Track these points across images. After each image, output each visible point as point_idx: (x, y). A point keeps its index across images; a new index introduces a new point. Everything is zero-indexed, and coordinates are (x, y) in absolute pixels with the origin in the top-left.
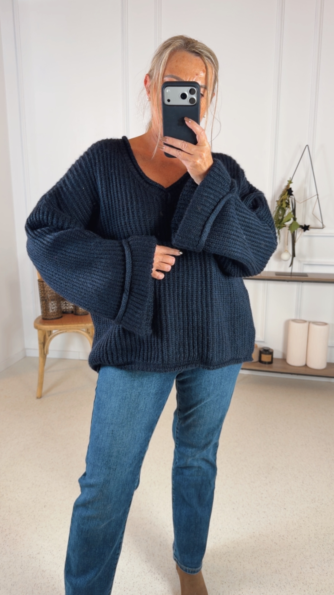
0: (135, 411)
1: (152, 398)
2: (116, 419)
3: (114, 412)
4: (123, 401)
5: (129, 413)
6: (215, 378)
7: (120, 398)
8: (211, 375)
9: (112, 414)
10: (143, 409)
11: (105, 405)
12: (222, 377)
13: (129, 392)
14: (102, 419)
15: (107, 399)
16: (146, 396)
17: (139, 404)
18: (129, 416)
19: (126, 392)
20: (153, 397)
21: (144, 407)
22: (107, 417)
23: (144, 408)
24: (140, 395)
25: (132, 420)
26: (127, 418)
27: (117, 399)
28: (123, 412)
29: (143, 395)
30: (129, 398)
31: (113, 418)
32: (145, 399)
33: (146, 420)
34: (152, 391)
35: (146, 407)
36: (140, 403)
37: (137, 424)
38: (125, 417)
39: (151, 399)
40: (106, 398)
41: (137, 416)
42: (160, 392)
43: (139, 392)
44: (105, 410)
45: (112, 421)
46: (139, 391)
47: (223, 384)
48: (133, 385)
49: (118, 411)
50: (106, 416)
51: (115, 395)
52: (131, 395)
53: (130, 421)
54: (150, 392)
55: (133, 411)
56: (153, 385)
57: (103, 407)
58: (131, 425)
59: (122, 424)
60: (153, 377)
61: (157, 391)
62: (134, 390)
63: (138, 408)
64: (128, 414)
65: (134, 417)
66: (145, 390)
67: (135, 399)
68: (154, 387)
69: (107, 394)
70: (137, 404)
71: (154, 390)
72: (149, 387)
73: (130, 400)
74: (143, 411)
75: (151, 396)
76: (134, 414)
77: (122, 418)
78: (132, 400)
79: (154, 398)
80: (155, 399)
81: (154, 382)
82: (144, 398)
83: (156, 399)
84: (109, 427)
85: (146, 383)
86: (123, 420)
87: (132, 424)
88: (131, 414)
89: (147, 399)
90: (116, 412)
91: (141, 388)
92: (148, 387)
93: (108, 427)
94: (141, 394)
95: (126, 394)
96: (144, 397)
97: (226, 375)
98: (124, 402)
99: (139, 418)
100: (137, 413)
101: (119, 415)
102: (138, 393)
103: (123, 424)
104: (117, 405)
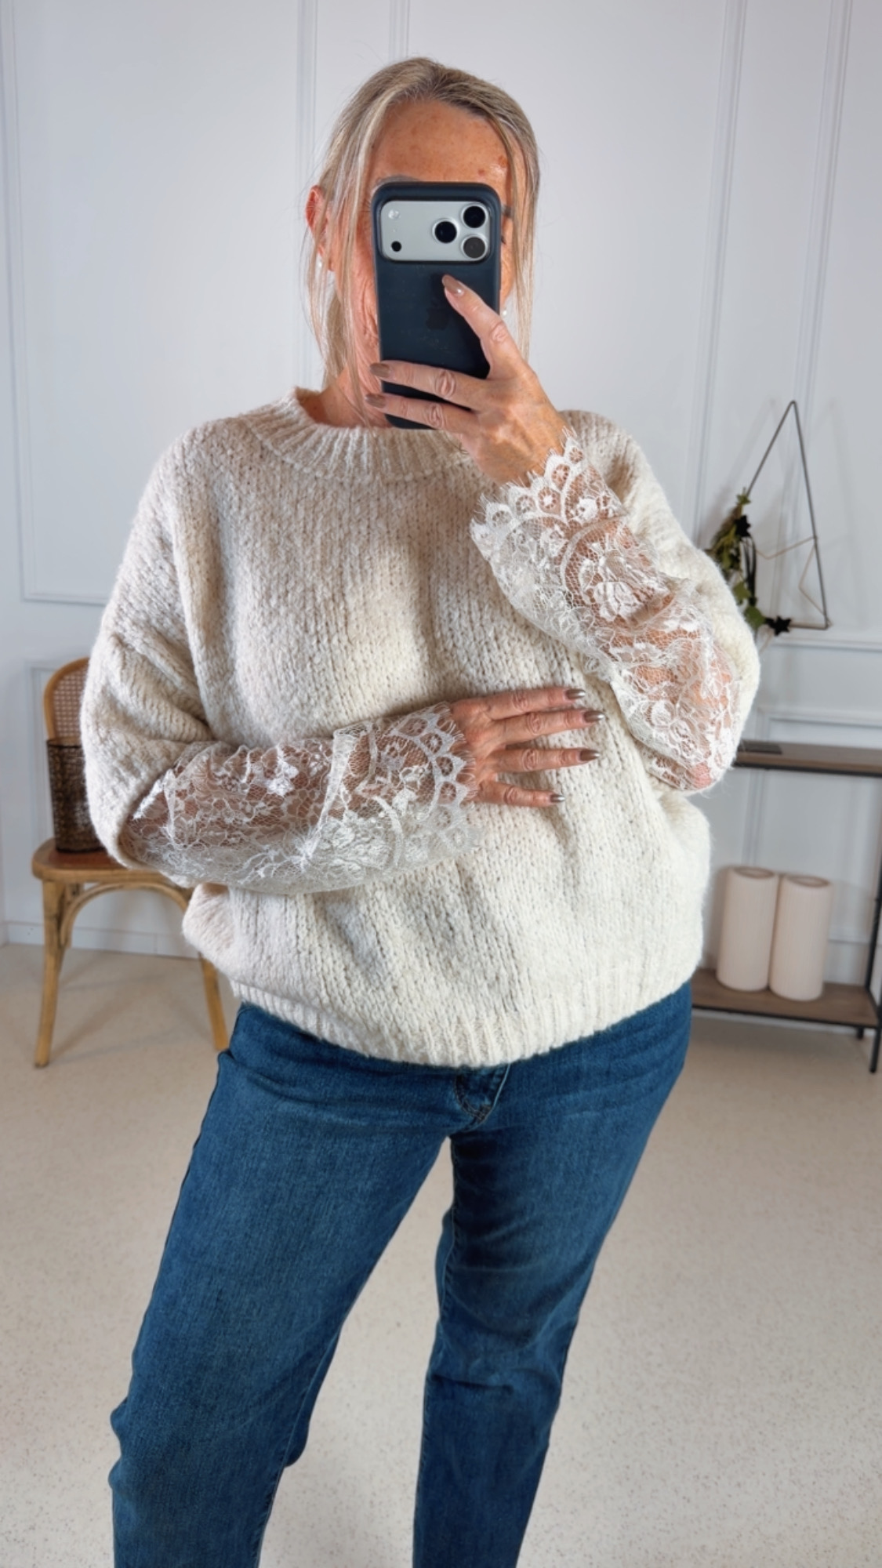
0: (299, 1243)
1: (359, 1205)
2: (236, 1260)
3: (234, 1235)
4: (266, 1206)
5: (280, 1246)
6: (571, 1155)
7: (257, 1196)
8: (560, 1146)
9: (225, 1242)
10: (325, 1239)
11: (207, 1208)
12: (592, 1150)
13: (287, 1183)
14: (193, 1249)
15: (218, 1190)
16: (340, 1201)
17: (314, 1223)
18: (277, 1255)
19: (279, 1180)
20: (363, 1203)
21: (332, 1231)
22: (209, 1245)
23: (329, 1236)
24: (321, 1196)
25: (288, 1269)
26: (272, 1260)
27: (246, 1198)
28: (261, 1239)
29: (332, 1194)
30: (286, 1199)
31: (227, 1254)
32: (335, 1207)
33: (333, 1271)
34: (360, 1185)
35: (336, 1232)
36: (317, 1220)
37: (302, 1279)
38: (266, 1256)
39: (357, 1210)
40: (215, 1189)
41: (304, 1259)
42: (388, 1188)
43: (317, 1187)
44: (206, 1223)
45: (224, 1262)
46: (320, 1182)
47: (594, 1171)
48: (302, 1160)
49: (246, 1235)
50: (206, 1244)
51: (241, 1184)
52: (291, 1191)
53: (279, 1271)
54: (356, 1188)
55: (293, 1240)
56: (368, 1169)
57: (203, 1211)
58: (280, 1281)
59: (253, 1275)
60: (372, 1141)
61: (378, 1186)
62: (305, 1178)
63: (310, 1233)
64: (277, 1247)
65: (294, 1259)
66: (339, 1181)
67: (303, 1205)
68: (371, 1173)
69: (220, 1175)
70: (308, 1220)
71: (369, 1183)
72: (355, 1172)
73: (287, 1206)
74: (326, 1243)
75: (358, 1201)
76: (294, 1249)
77: (255, 1258)
78: (295, 1208)
79: (367, 1206)
80: (370, 1209)
81: (371, 1159)
82: (332, 1206)
83: (374, 1209)
84: (212, 1278)
85: (345, 1159)
86: (256, 1265)
87: (284, 1281)
88: (286, 1250)
89: (342, 1207)
90: (240, 1236)
91: (327, 1175)
92: (351, 1172)
93: (207, 1280)
94: (323, 1193)
95: (278, 1188)
96: (333, 1203)
97: (607, 1147)
98: (268, 1210)
99: (309, 1262)
100: (305, 1246)
101: (247, 1247)
102: (314, 1189)
103: (257, 1278)
104: (244, 1216)
